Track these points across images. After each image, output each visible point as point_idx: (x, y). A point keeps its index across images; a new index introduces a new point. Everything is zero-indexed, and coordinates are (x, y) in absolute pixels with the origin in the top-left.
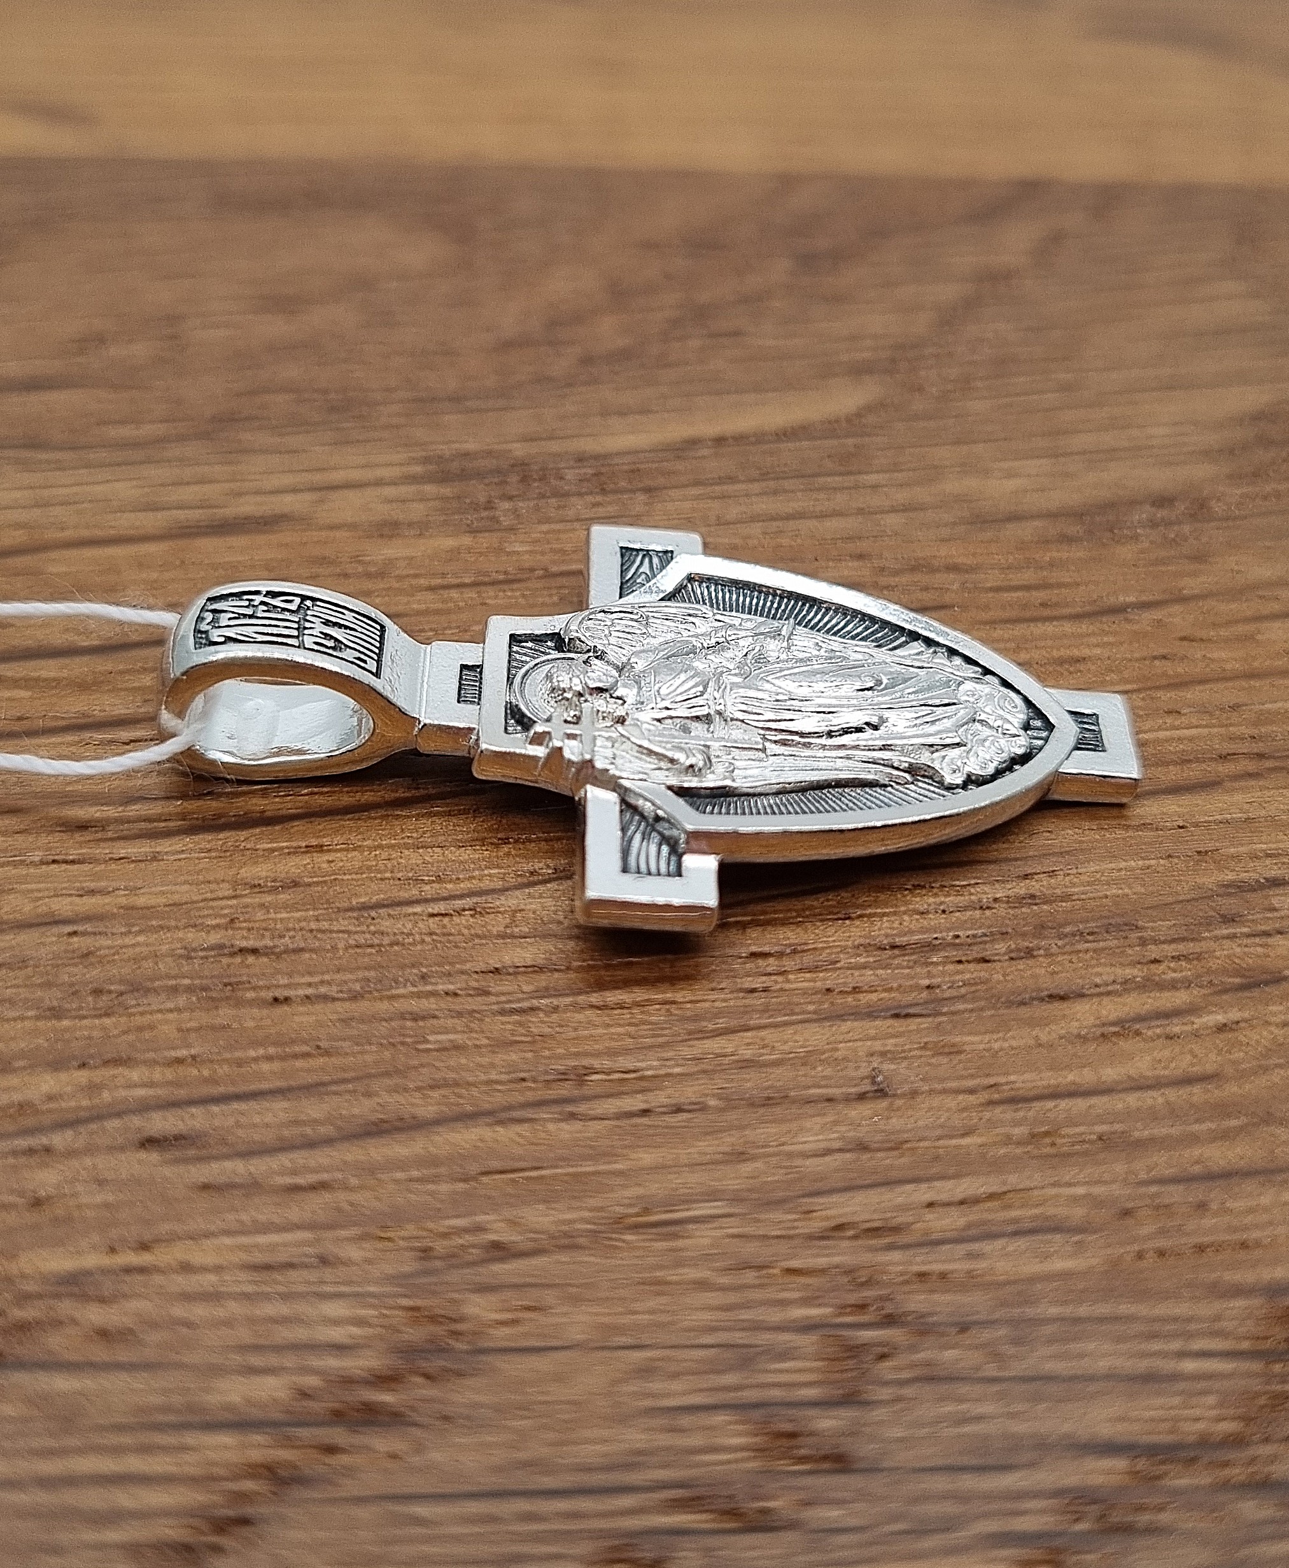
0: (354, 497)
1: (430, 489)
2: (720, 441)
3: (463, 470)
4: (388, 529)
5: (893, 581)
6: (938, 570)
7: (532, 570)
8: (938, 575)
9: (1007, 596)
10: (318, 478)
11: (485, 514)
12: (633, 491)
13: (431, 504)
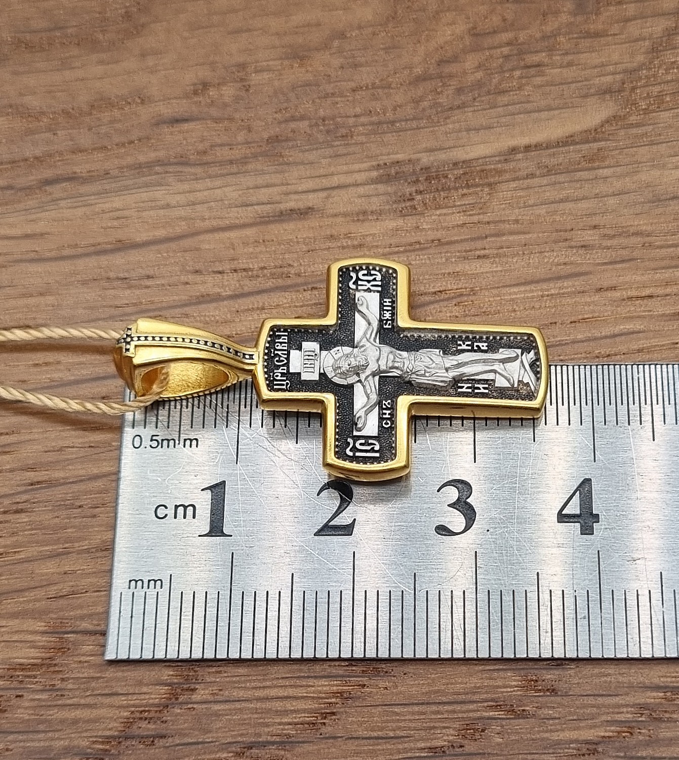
0: (344, 194)
1: (381, 188)
2: (528, 148)
3: (397, 173)
4: (362, 215)
5: (609, 243)
6: (633, 234)
7: (433, 241)
8: (632, 238)
9: (664, 252)
10: (326, 183)
11: (408, 204)
12: (483, 185)
13: (381, 197)
